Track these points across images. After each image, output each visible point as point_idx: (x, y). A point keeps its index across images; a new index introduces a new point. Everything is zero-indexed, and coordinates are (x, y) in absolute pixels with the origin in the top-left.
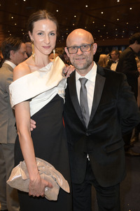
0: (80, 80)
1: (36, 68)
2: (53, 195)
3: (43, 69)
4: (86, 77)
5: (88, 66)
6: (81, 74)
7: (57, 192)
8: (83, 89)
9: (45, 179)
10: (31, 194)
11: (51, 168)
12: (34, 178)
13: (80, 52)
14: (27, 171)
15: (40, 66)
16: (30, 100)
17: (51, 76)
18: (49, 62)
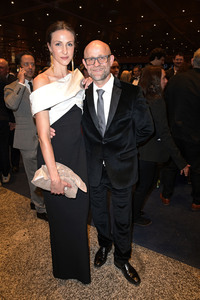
0: (97, 91)
1: (54, 79)
2: (72, 194)
3: (62, 80)
4: (103, 88)
5: (105, 77)
6: (98, 85)
7: (76, 191)
8: (100, 99)
9: (65, 180)
10: (53, 192)
11: (70, 171)
12: (55, 179)
13: (97, 64)
14: (48, 172)
15: (58, 77)
16: (49, 109)
17: (70, 86)
18: (68, 73)
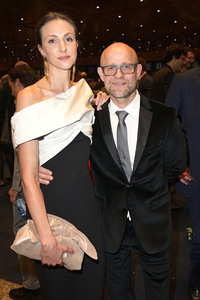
0: (117, 113)
1: (50, 93)
2: (75, 263)
3: (62, 95)
4: (127, 109)
5: (130, 94)
6: (118, 104)
7: (80, 259)
8: (122, 125)
9: (63, 242)
10: (44, 262)
11: (72, 228)
12: (48, 241)
13: (119, 75)
15: (58, 91)
16: (41, 138)
17: (73, 104)
18: (71, 85)
